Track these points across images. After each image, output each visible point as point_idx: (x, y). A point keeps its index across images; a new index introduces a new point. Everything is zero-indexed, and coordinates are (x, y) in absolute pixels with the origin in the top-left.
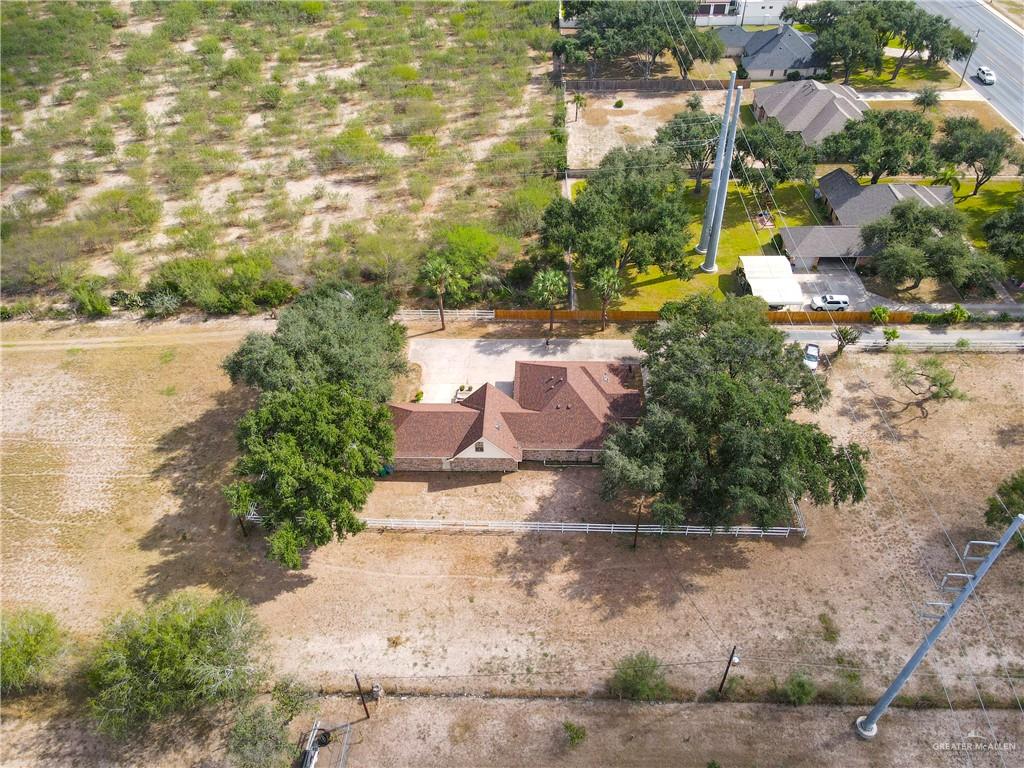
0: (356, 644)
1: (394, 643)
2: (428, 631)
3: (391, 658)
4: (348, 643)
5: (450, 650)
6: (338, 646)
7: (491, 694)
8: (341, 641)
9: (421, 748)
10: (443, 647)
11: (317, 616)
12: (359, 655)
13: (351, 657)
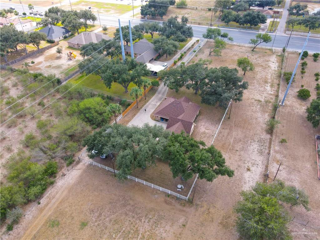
0: (247, 179)
1: (249, 170)
2: (246, 162)
3: (254, 171)
4: (246, 181)
5: (253, 159)
6: (247, 184)
7: (269, 154)
8: (245, 183)
9: (284, 172)
10: (252, 160)
11: (234, 187)
12: (251, 179)
13: (252, 181)
